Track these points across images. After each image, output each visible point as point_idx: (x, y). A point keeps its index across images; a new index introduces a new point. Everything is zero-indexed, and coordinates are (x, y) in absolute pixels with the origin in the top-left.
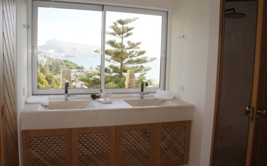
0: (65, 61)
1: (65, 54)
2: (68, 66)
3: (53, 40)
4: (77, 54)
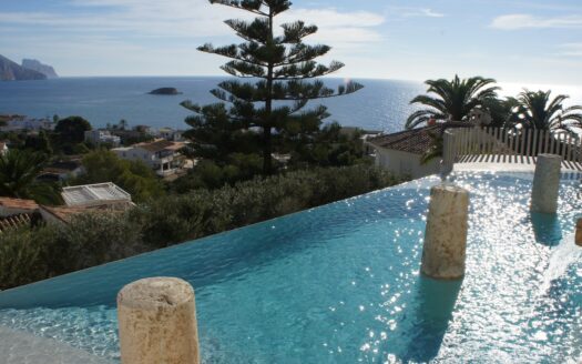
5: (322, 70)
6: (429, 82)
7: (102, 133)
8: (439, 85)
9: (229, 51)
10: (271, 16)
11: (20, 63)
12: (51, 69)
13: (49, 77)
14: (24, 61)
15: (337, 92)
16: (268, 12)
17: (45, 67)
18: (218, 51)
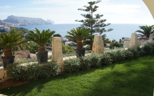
0: (22, 28)
1: (20, 24)
2: (24, 31)
3: (12, 16)
4: (27, 24)
5: (105, 25)
6: (140, 27)
7: (64, 38)
8: (142, 28)
9: (82, 21)
10: (92, 13)
11: (46, 21)
12: (53, 22)
13: (53, 24)
14: (47, 20)
15: (107, 31)
16: (91, 12)
17: (52, 21)
18: (80, 21)
